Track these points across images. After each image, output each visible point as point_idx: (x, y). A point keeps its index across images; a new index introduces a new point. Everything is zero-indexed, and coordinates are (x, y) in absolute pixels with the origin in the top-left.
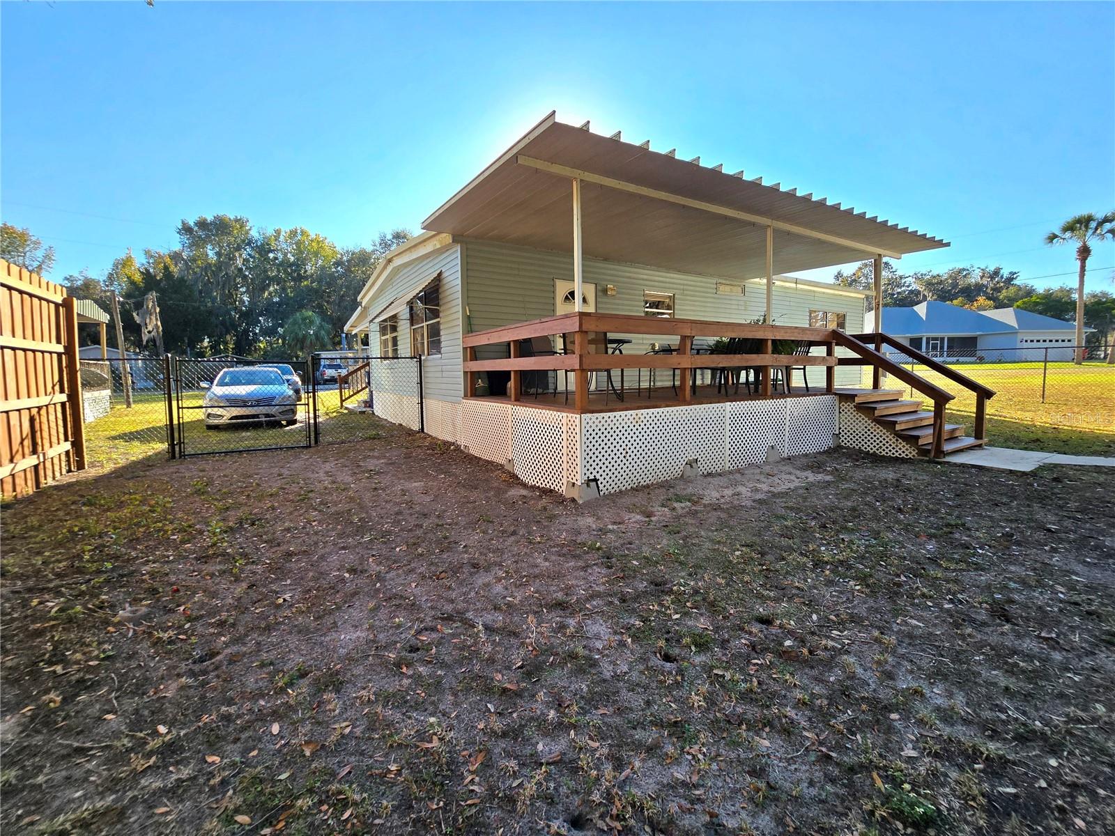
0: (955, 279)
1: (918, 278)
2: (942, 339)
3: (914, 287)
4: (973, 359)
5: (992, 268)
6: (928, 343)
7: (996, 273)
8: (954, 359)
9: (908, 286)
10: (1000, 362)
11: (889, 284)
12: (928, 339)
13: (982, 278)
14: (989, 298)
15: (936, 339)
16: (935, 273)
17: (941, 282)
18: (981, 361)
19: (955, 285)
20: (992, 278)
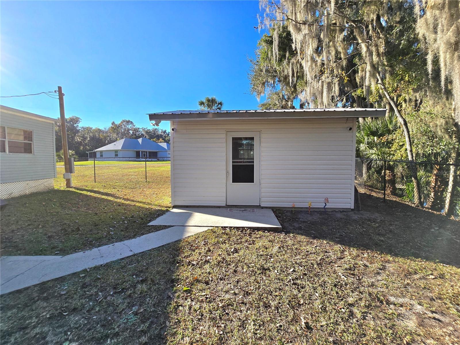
0: (154, 132)
1: (144, 129)
2: (147, 152)
3: (143, 132)
4: (156, 160)
5: (164, 130)
6: (142, 153)
7: (165, 131)
8: (150, 160)
9: (141, 132)
10: (163, 161)
11: (134, 130)
12: (142, 152)
13: (162, 132)
14: (163, 139)
15: (145, 152)
16: (148, 129)
17: (150, 132)
18: (158, 160)
19: (155, 134)
20: (164, 133)
